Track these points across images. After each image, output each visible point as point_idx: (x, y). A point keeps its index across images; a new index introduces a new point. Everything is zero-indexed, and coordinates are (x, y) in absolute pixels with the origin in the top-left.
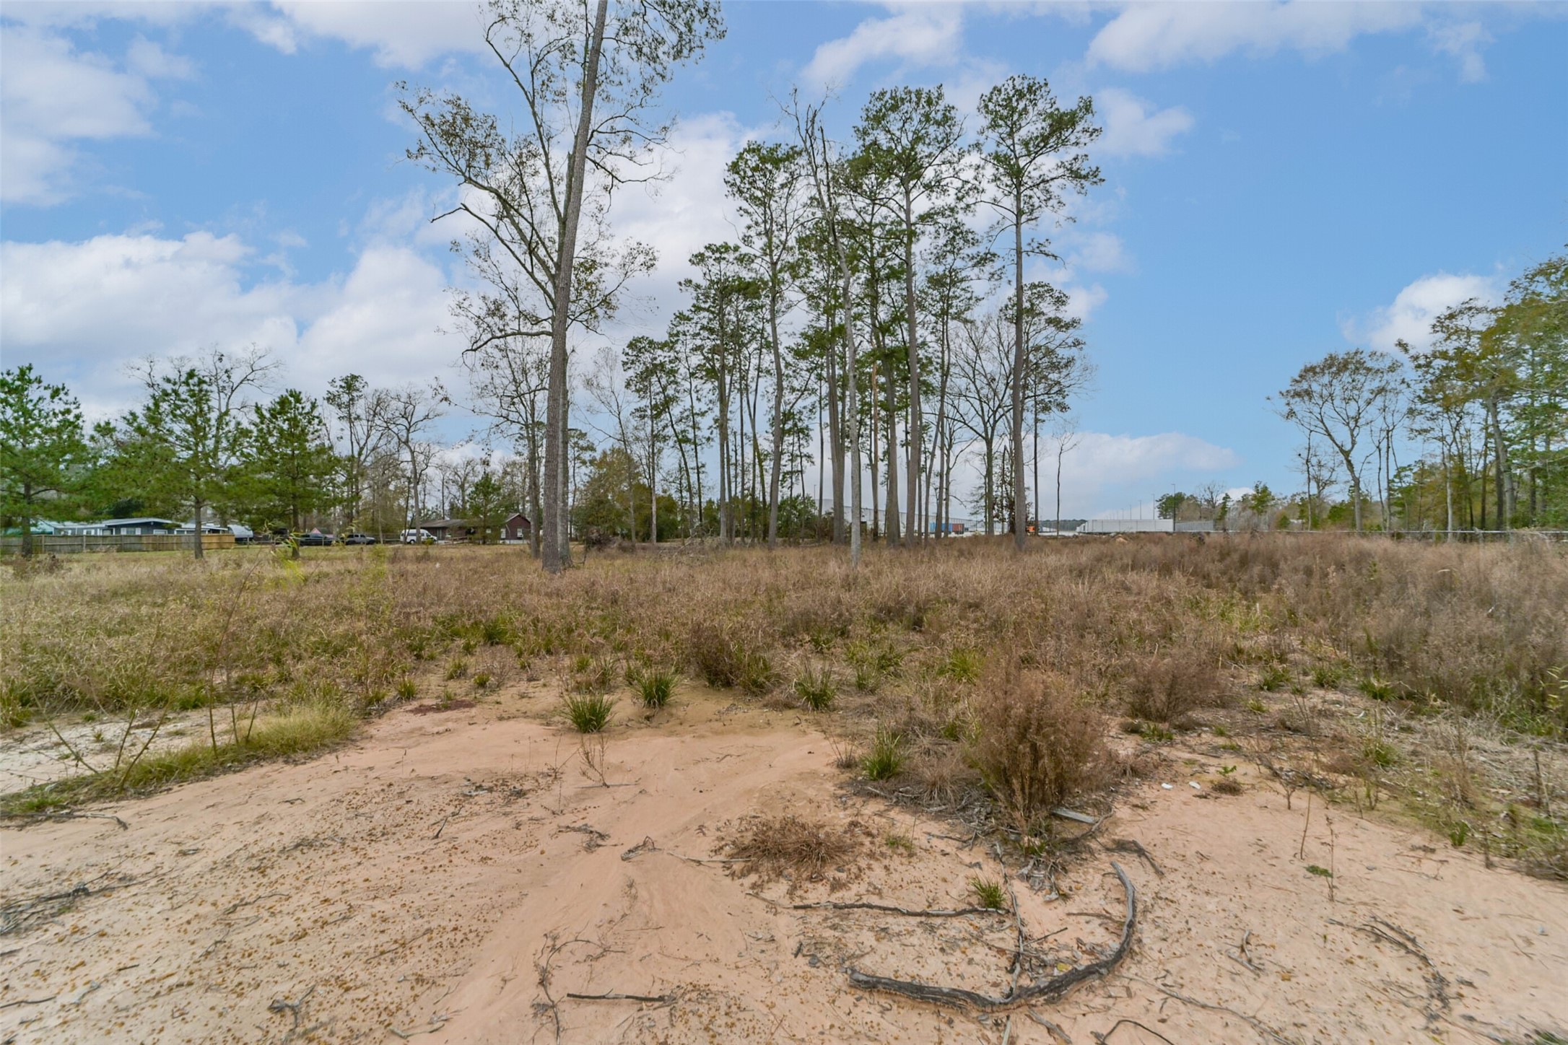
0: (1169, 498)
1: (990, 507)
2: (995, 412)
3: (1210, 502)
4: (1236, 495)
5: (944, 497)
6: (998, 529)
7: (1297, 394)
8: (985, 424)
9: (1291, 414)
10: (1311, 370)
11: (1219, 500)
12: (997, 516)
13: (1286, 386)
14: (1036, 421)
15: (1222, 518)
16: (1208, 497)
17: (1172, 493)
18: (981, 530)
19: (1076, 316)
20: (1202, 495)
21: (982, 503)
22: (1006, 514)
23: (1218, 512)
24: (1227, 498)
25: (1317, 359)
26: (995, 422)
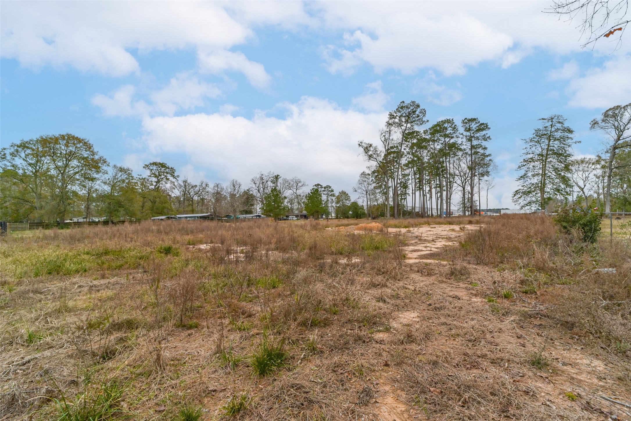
1: (464, 207)
2: (465, 179)
5: (448, 203)
6: (467, 213)
8: (462, 183)
12: (467, 210)
14: (479, 180)
18: (461, 214)
19: (490, 153)
21: (462, 206)
22: (469, 209)
26: (466, 182)
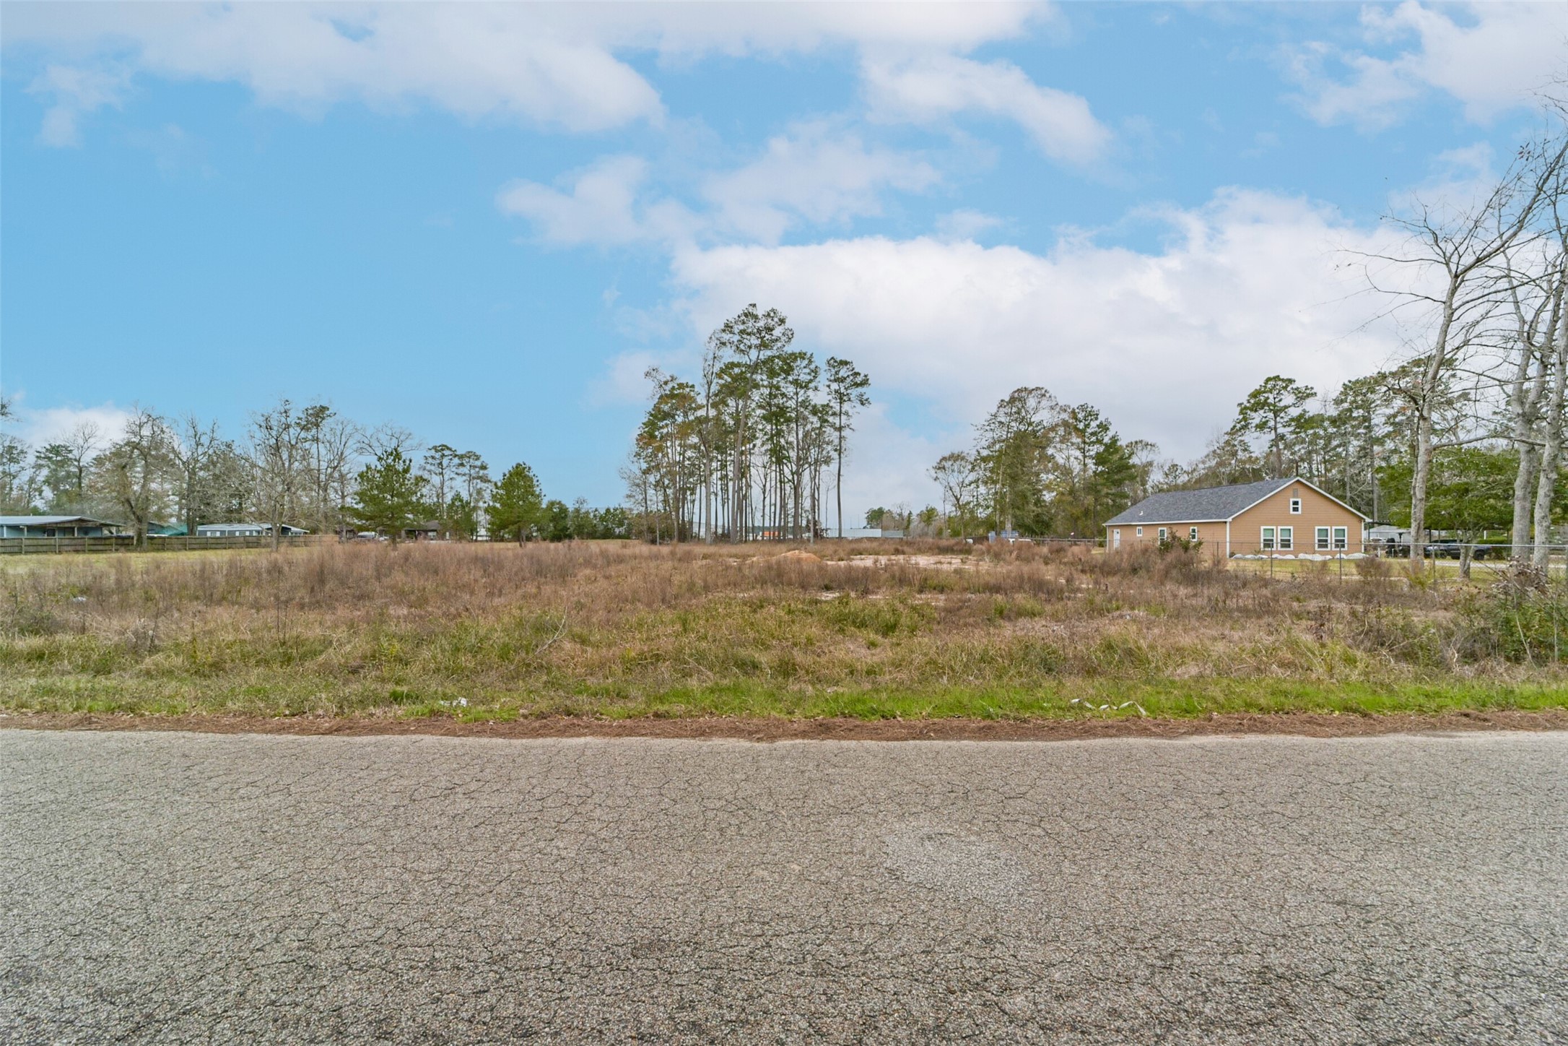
0: (874, 511)
3: (900, 515)
4: (915, 512)
7: (939, 468)
9: (936, 479)
10: (944, 459)
11: (906, 514)
13: (935, 464)
15: (908, 527)
16: (899, 511)
17: (876, 508)
20: (896, 510)
23: (905, 523)
24: (910, 513)
25: (947, 454)
